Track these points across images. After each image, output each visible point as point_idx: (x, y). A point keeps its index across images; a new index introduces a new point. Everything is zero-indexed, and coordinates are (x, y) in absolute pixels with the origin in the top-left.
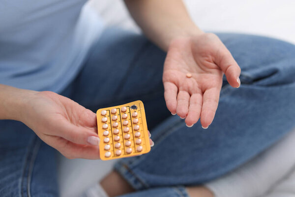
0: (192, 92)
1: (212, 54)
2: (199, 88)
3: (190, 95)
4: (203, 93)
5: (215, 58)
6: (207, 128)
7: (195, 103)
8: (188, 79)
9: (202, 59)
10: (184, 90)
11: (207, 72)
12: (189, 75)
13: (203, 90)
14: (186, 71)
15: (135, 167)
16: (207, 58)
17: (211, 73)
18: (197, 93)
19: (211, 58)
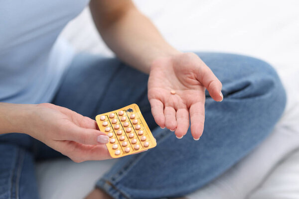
0: (178, 107)
1: (194, 72)
2: (184, 103)
3: (176, 111)
4: (188, 108)
5: (197, 74)
6: (198, 139)
7: (182, 117)
8: (172, 96)
9: (185, 77)
10: (170, 106)
11: (190, 88)
12: (173, 92)
13: (188, 106)
14: (170, 88)
15: (117, 184)
16: (189, 76)
17: (194, 89)
18: (182, 108)
19: (193, 75)
